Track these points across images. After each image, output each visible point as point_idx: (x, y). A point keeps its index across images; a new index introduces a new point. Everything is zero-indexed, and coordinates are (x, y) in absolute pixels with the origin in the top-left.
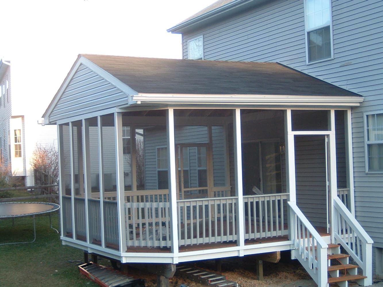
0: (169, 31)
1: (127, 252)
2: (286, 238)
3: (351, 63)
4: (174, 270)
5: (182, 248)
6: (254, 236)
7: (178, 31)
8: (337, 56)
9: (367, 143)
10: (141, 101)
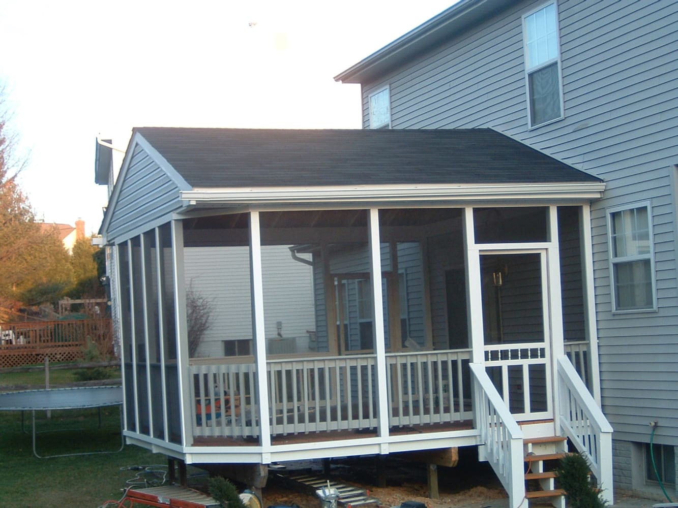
0: (337, 79)
1: (193, 445)
2: (469, 424)
3: (588, 124)
4: (265, 473)
5: (277, 439)
6: (398, 421)
7: (352, 78)
8: (569, 113)
9: (613, 262)
10: (197, 201)
